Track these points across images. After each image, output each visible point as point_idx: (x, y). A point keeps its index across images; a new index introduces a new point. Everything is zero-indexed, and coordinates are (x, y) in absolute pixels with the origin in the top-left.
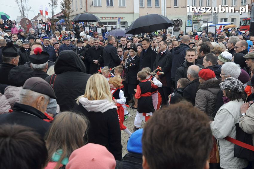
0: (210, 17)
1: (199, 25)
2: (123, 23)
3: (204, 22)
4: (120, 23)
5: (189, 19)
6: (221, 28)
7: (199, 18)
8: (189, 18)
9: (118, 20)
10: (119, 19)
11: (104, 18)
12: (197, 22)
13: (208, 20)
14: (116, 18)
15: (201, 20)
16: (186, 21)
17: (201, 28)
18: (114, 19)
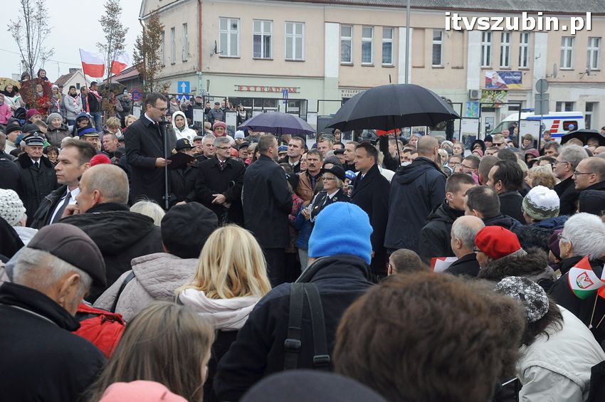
0: (528, 95)
1: (498, 116)
2: (294, 103)
3: (510, 109)
4: (287, 101)
5: (471, 100)
6: (557, 126)
7: (498, 98)
8: (473, 95)
9: (282, 94)
10: (286, 91)
11: (245, 89)
12: (493, 109)
13: (521, 103)
14: (276, 88)
15: (502, 104)
16: (462, 104)
17: (502, 123)
18: (272, 91)
